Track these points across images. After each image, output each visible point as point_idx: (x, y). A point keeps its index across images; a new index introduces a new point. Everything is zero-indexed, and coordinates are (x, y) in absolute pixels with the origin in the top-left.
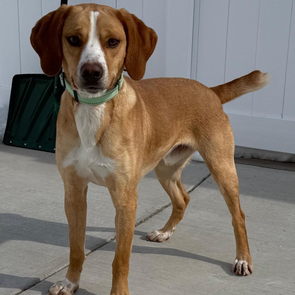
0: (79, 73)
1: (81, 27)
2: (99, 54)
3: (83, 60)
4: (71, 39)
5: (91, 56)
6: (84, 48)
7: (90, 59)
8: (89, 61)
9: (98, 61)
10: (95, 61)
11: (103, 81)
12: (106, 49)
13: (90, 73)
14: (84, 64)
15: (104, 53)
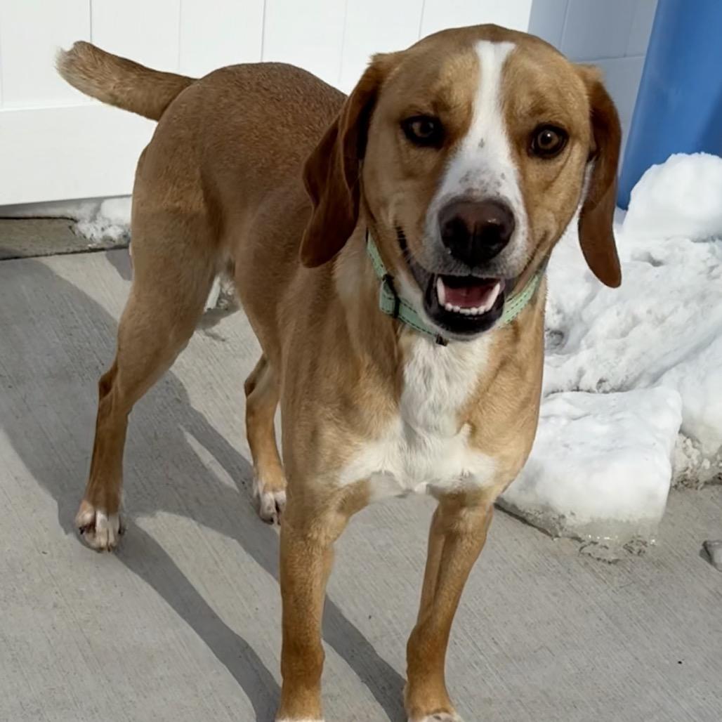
0: (433, 229)
1: (447, 82)
2: (504, 172)
3: (451, 187)
4: (416, 127)
5: (478, 178)
6: (455, 151)
7: (476, 186)
8: (470, 190)
9: (498, 194)
10: (491, 192)
11: (511, 257)
12: (526, 158)
13: (472, 230)
14: (453, 199)
15: (519, 170)
